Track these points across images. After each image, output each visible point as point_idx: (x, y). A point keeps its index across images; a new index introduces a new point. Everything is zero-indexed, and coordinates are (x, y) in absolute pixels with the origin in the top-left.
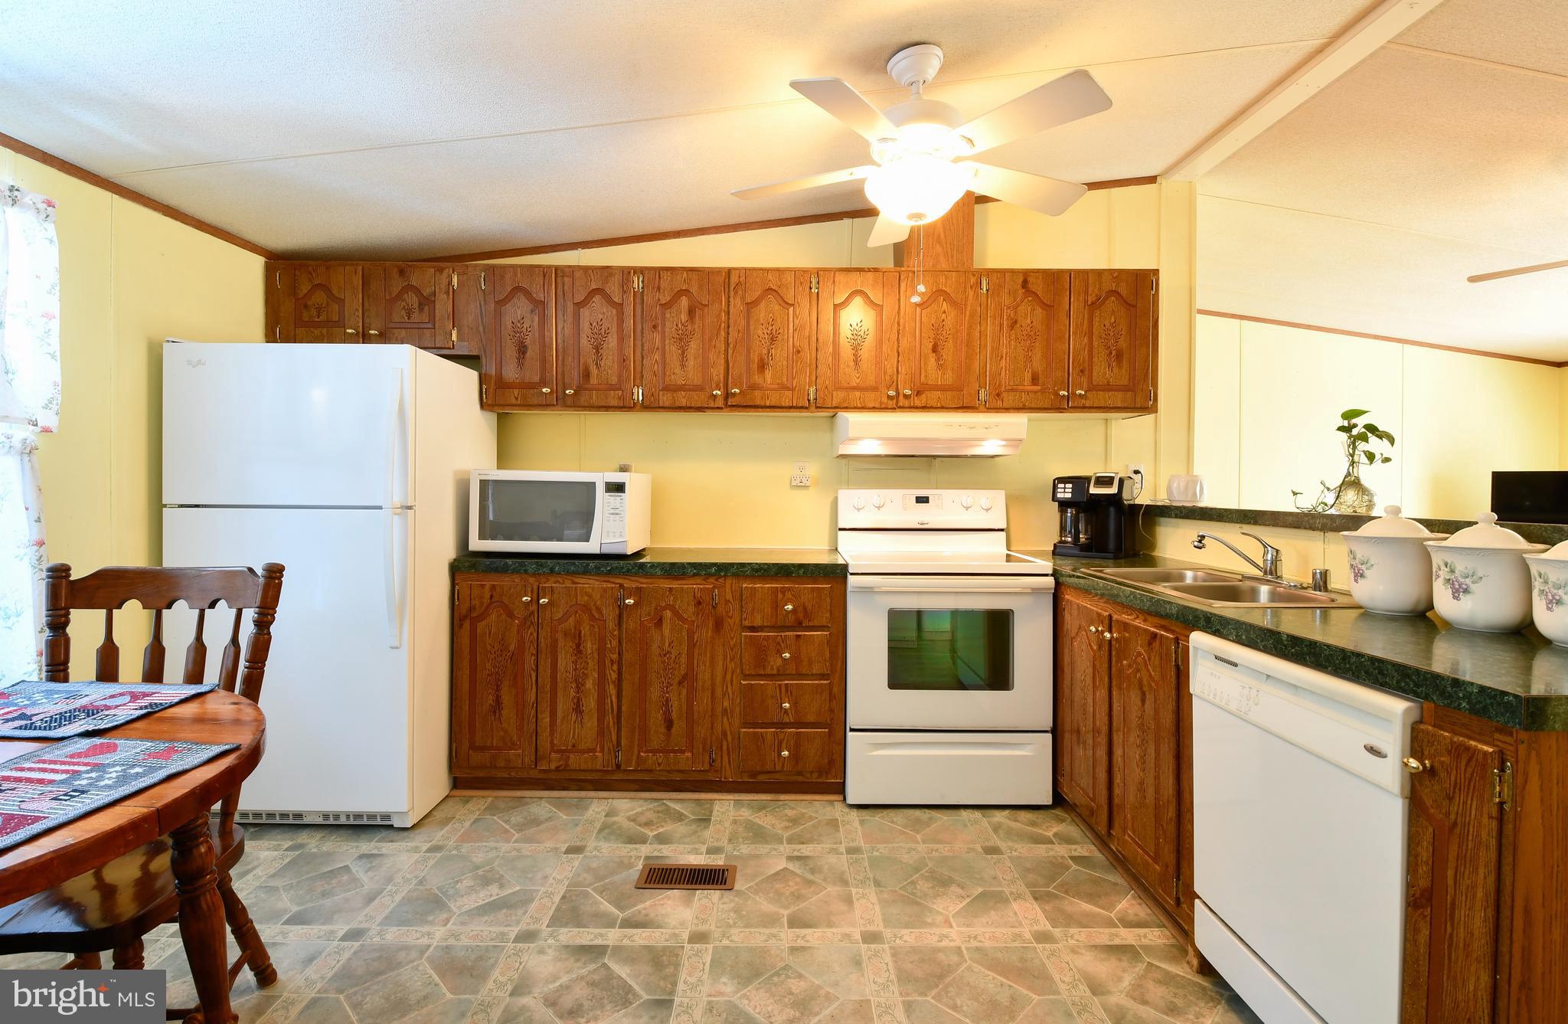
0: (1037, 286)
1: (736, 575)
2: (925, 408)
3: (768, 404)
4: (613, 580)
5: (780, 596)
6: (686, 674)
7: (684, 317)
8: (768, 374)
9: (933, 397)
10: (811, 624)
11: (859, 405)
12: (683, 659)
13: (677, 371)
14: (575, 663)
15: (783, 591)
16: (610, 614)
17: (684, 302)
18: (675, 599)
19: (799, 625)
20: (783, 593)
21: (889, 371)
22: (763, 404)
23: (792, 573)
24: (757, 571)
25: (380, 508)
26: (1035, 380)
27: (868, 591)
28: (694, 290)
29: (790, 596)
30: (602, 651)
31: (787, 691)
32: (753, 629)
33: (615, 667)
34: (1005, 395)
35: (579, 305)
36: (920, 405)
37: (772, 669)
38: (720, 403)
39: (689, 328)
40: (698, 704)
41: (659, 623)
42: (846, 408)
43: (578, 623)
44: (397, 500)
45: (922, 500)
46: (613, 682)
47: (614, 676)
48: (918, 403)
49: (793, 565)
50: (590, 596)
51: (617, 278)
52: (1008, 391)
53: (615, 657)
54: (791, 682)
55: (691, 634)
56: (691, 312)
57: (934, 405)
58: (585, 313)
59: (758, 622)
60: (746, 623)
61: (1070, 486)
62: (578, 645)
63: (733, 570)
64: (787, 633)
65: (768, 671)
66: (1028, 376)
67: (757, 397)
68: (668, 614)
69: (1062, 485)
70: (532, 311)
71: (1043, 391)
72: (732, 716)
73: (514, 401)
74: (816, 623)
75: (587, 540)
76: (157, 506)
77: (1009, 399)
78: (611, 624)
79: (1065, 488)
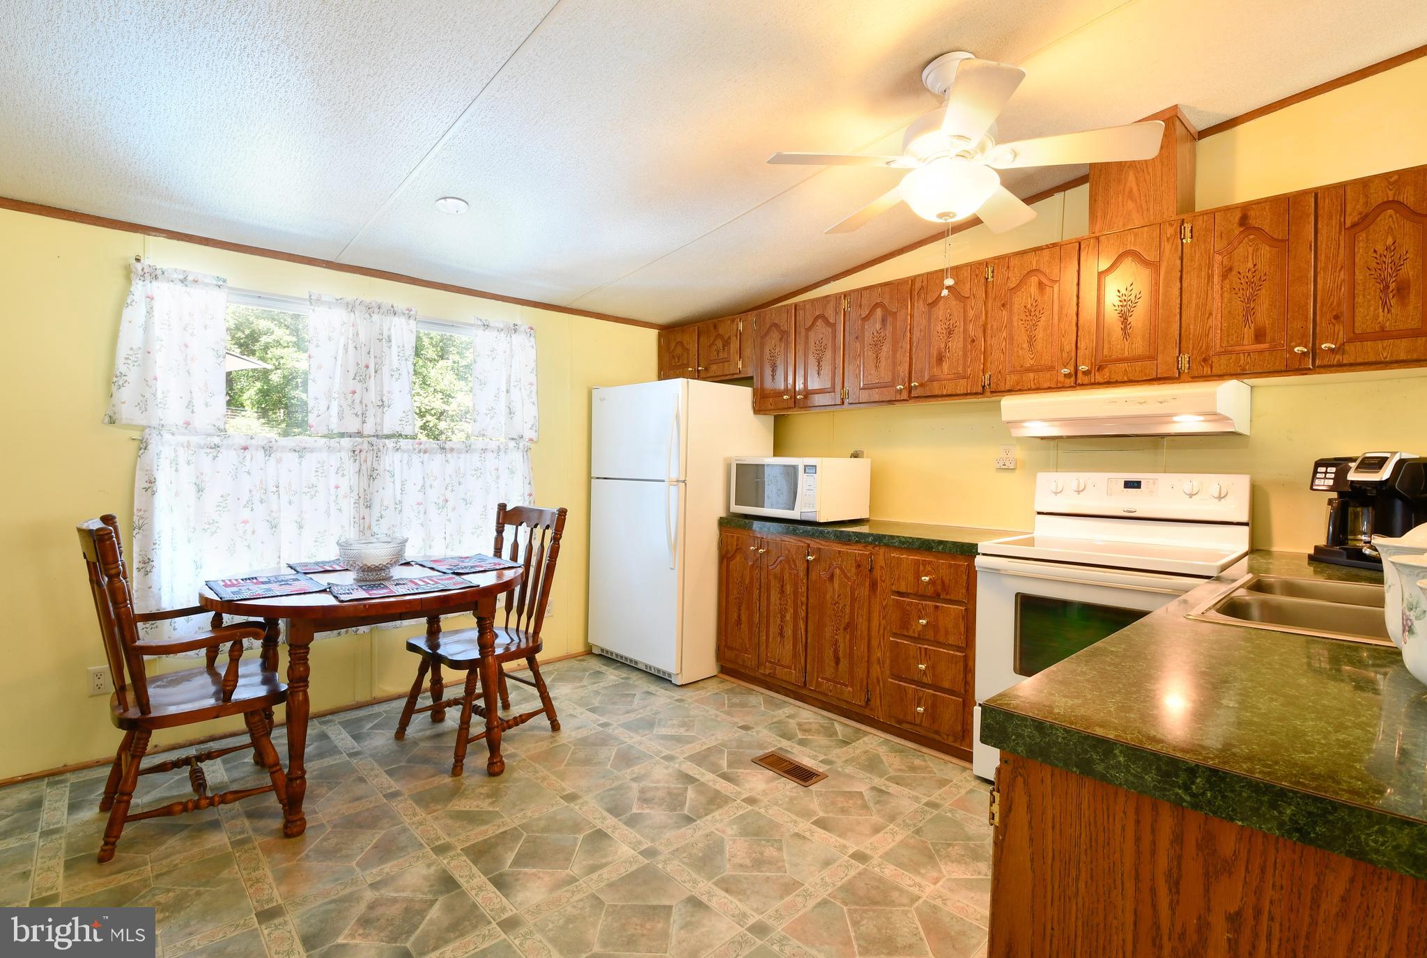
0: (1263, 221)
1: (887, 545)
2: (1109, 383)
3: (944, 393)
4: (804, 540)
5: (921, 568)
6: (848, 623)
7: (878, 326)
8: (945, 366)
9: (1119, 370)
10: (948, 597)
11: (1033, 387)
12: (847, 610)
13: (873, 372)
14: (780, 599)
15: (925, 563)
16: (802, 567)
17: (879, 312)
18: (842, 561)
19: (936, 596)
20: (924, 565)
21: (1067, 348)
22: (940, 393)
23: (932, 548)
24: (903, 543)
25: (664, 481)
26: (1259, 336)
27: (995, 572)
28: (886, 302)
29: (930, 569)
30: (795, 593)
31: (926, 654)
32: (900, 594)
33: (804, 608)
34: (1215, 359)
35: (809, 329)
36: (1102, 380)
37: (914, 632)
38: (905, 395)
39: (882, 334)
40: (857, 649)
41: (831, 578)
42: (1020, 390)
43: (782, 570)
44: (674, 476)
45: (1132, 485)
46: (803, 619)
47: (803, 614)
48: (1099, 378)
49: (933, 541)
50: (789, 551)
51: (832, 304)
52: (1219, 354)
53: (804, 599)
54: (931, 648)
55: (853, 590)
56: (884, 321)
57: (1120, 379)
58: (812, 334)
59: (903, 589)
60: (894, 588)
61: (1334, 470)
62: (782, 586)
63: (885, 541)
64: (927, 603)
65: (911, 633)
66: (1249, 333)
67: (936, 388)
68: (838, 571)
69: (1323, 469)
70: (781, 340)
71: (1272, 350)
72: (883, 664)
73: (770, 407)
74: (952, 597)
75: (793, 510)
76: (590, 478)
77: (1220, 364)
78: (802, 574)
79: (1326, 473)
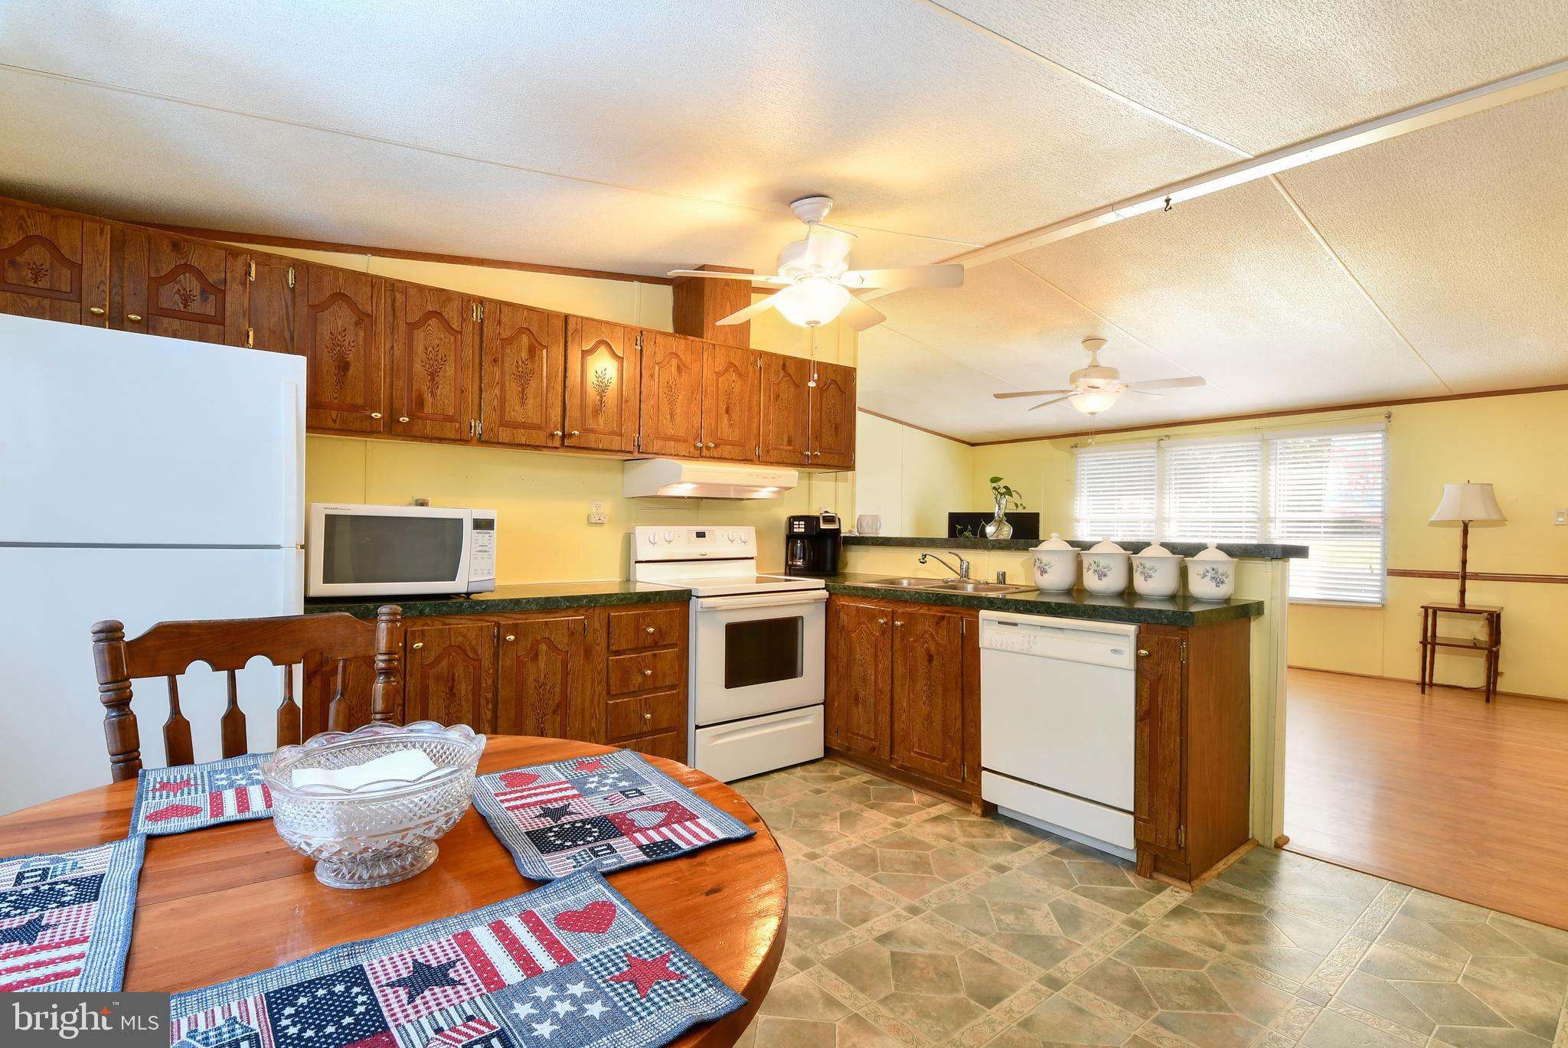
0: (791, 369)
1: (604, 606)
2: (721, 459)
3: (600, 447)
4: (487, 618)
5: (641, 621)
6: (560, 703)
7: (524, 355)
8: (601, 419)
9: (726, 450)
10: (665, 643)
11: (673, 453)
12: (558, 689)
13: (517, 408)
14: (448, 707)
15: (644, 616)
16: (486, 654)
17: (525, 340)
18: (550, 633)
19: (656, 645)
20: (644, 618)
21: (696, 425)
22: (596, 447)
23: (650, 600)
24: (622, 600)
26: (790, 442)
27: (712, 610)
28: (534, 329)
29: (649, 620)
30: (476, 692)
31: (646, 703)
32: (617, 653)
33: (490, 706)
34: (771, 452)
35: (413, 326)
36: (717, 456)
37: (634, 686)
38: (557, 443)
39: (529, 366)
40: (570, 729)
41: (535, 658)
42: (663, 454)
43: (452, 665)
45: (700, 535)
46: (488, 722)
47: (489, 714)
48: (716, 454)
49: (651, 593)
50: (465, 637)
51: (456, 304)
52: (775, 449)
53: (490, 695)
54: (649, 696)
55: (565, 663)
56: (532, 351)
57: (727, 457)
58: (420, 336)
59: (624, 646)
60: (614, 648)
61: (803, 523)
62: (451, 689)
63: (602, 600)
64: (645, 654)
65: (632, 689)
66: (786, 439)
67: (592, 440)
68: (543, 647)
69: (797, 523)
70: (356, 324)
71: (794, 451)
72: (598, 733)
73: (331, 424)
74: (668, 642)
75: (454, 579)
77: (774, 455)
78: (486, 663)
79: (799, 525)
